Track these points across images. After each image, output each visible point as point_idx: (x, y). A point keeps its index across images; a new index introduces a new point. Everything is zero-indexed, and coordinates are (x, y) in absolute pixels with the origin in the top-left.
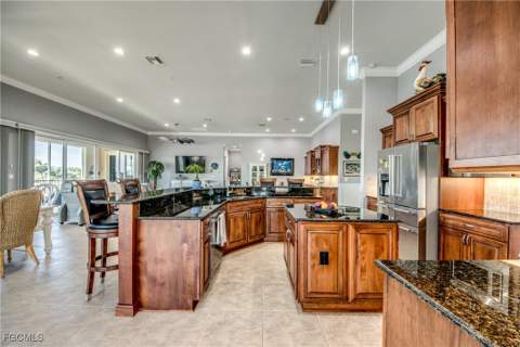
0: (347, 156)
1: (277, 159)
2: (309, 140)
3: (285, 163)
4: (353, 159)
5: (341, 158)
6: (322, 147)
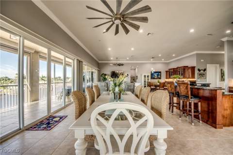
0: (199, 70)
3: (157, 73)
4: (202, 72)
5: (196, 72)
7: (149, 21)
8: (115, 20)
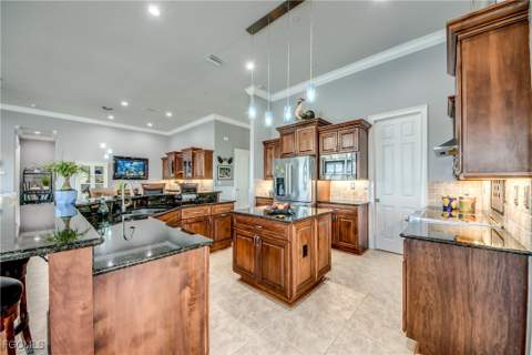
0: (220, 160)
1: (121, 158)
2: (168, 139)
3: (135, 163)
4: (225, 164)
5: (215, 162)
6: (194, 149)
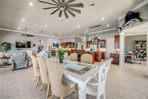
4: (76, 45)
7: (75, 17)
8: (60, 7)
